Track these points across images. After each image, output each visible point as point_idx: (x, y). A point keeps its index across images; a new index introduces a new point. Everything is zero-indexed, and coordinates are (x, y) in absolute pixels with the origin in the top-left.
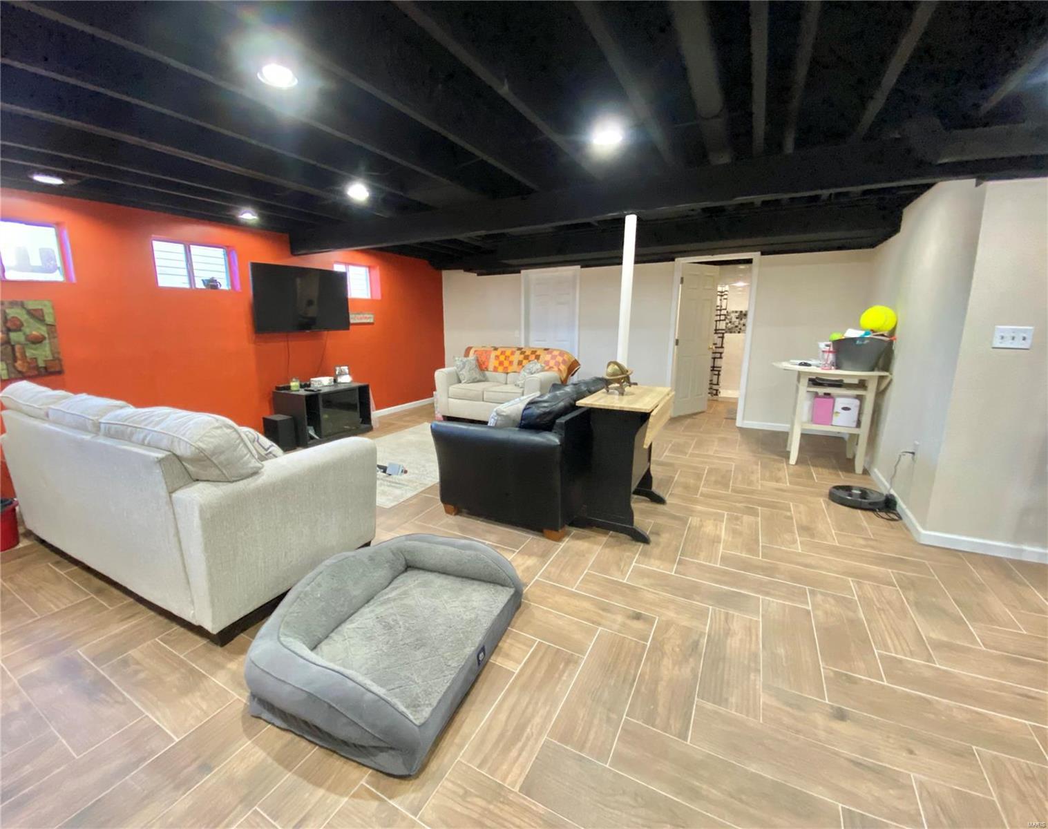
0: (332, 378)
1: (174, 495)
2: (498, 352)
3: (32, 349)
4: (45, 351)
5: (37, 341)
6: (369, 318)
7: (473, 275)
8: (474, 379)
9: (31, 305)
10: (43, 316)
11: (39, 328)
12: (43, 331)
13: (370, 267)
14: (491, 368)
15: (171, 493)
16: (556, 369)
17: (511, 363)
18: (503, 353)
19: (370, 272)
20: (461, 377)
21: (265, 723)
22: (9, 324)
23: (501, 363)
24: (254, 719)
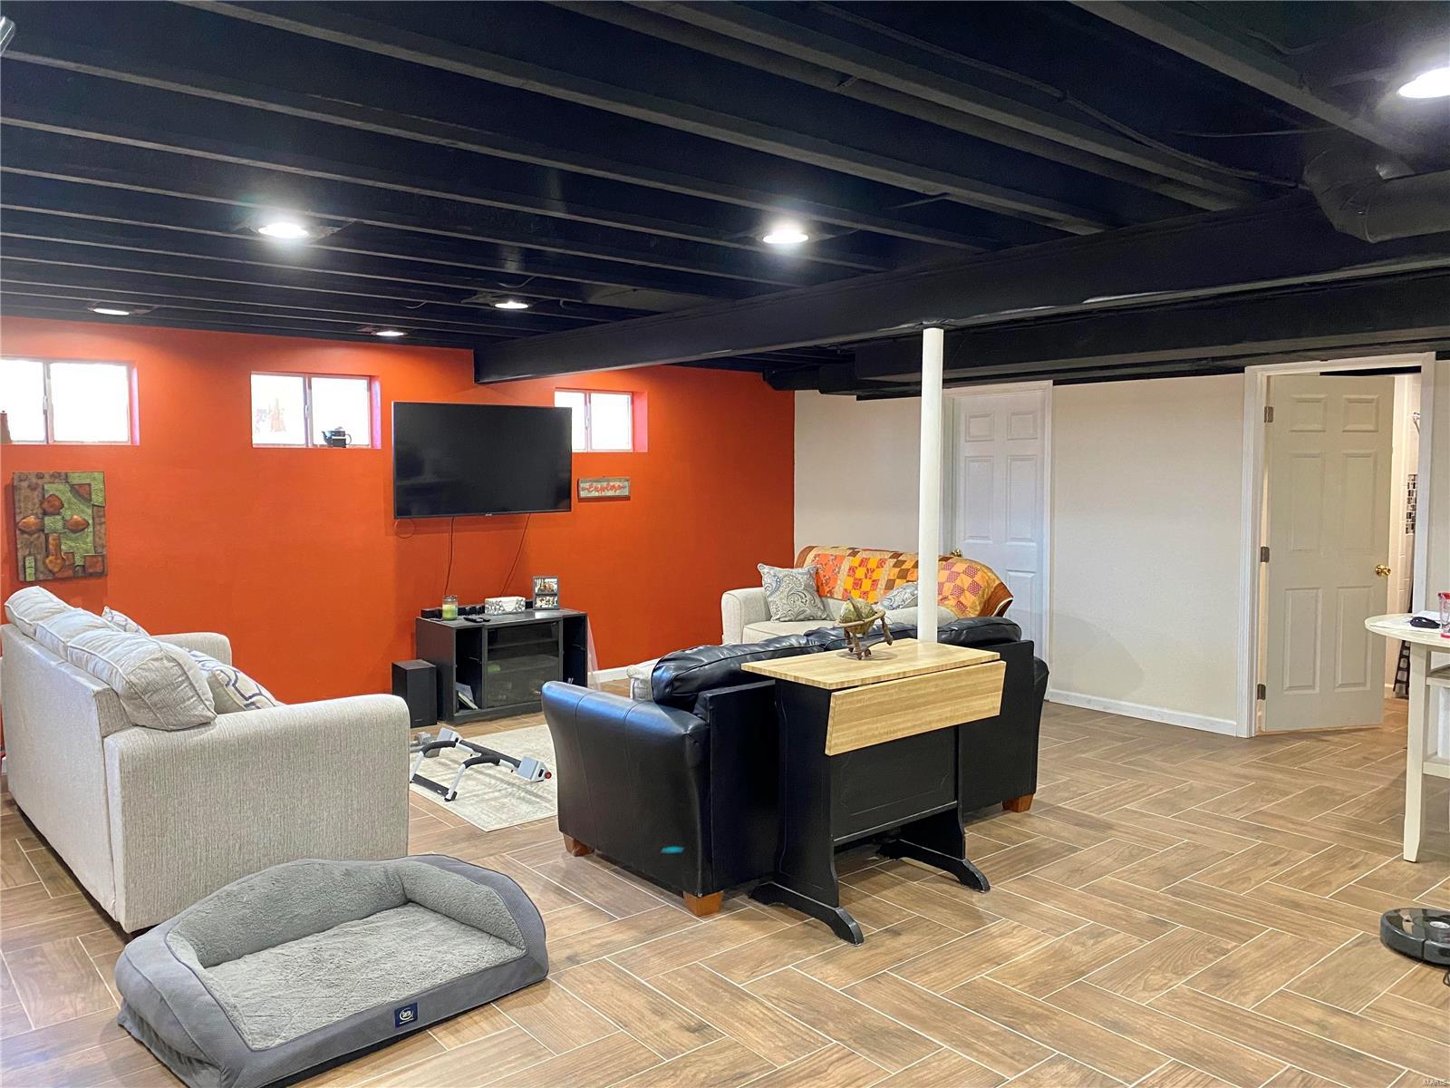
0: (522, 600)
1: (106, 740)
2: (856, 561)
3: (72, 540)
4: (86, 543)
5: (78, 528)
6: (620, 488)
7: (847, 401)
8: (798, 614)
9: (76, 478)
10: (90, 494)
11: (83, 512)
12: (87, 515)
13: (633, 394)
14: (838, 592)
15: (104, 737)
16: (952, 602)
17: (875, 583)
18: (863, 563)
19: (633, 402)
20: (773, 610)
21: (127, 1033)
22: (45, 505)
23: (858, 584)
24: (119, 1028)
